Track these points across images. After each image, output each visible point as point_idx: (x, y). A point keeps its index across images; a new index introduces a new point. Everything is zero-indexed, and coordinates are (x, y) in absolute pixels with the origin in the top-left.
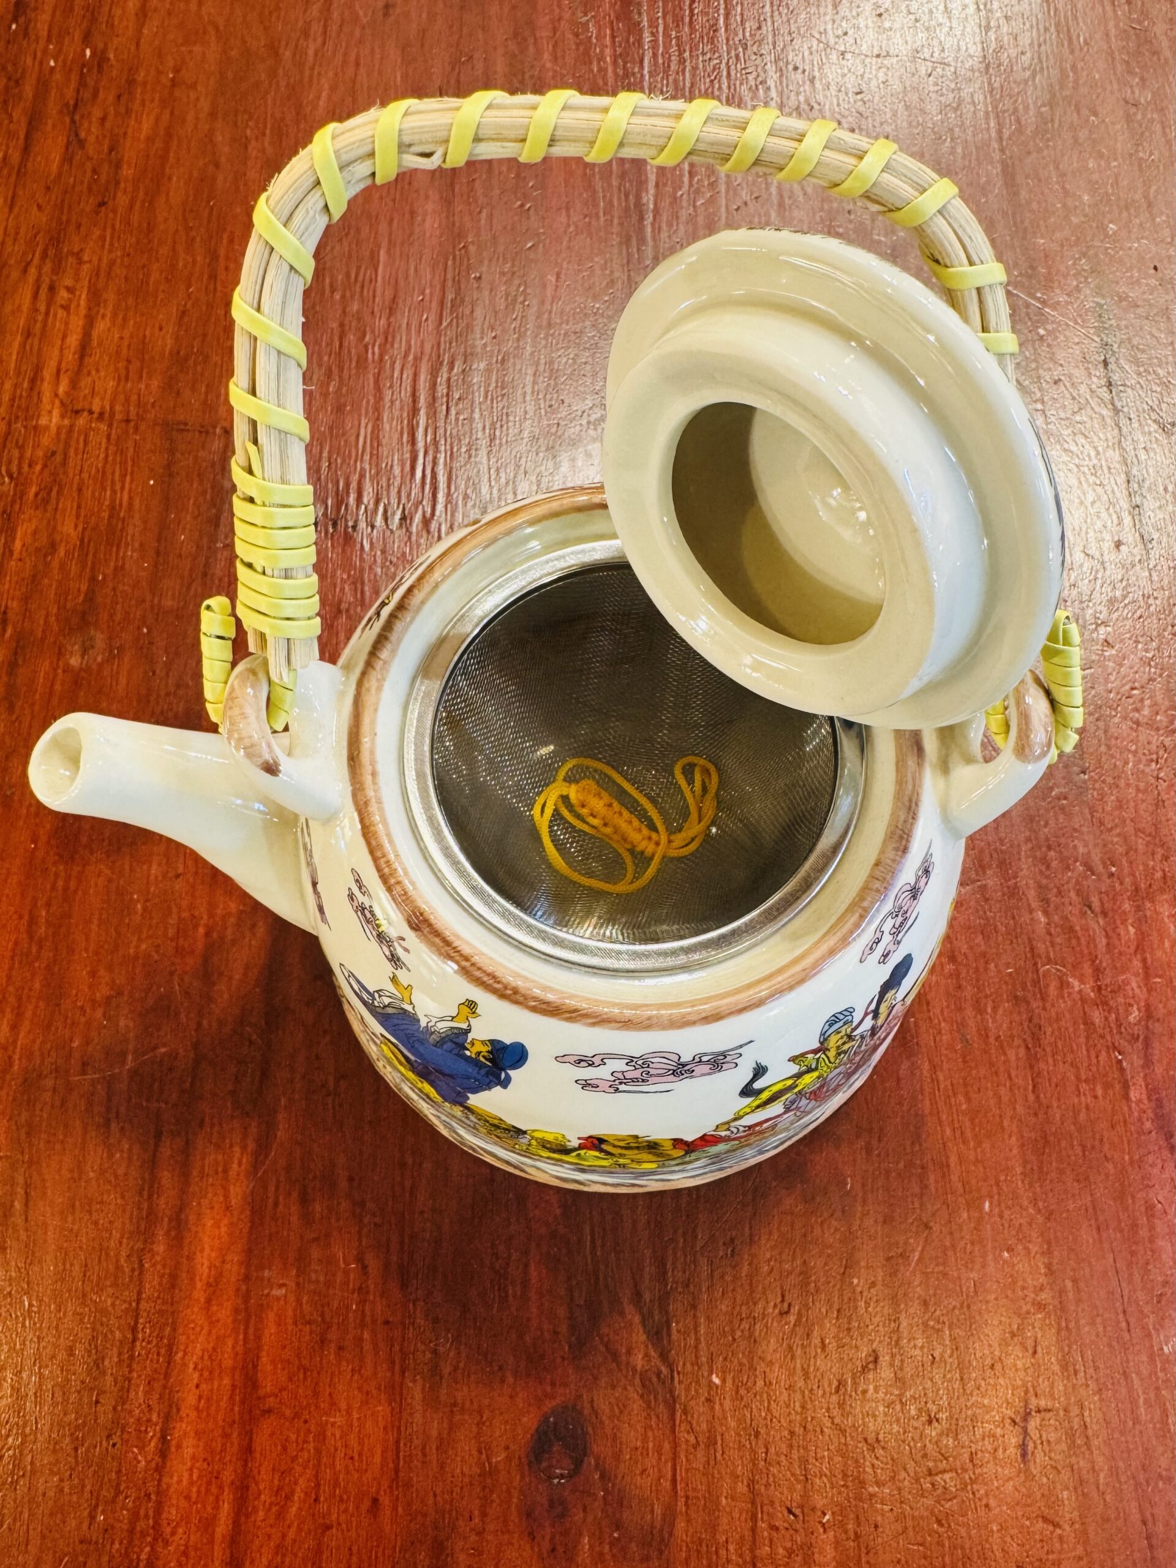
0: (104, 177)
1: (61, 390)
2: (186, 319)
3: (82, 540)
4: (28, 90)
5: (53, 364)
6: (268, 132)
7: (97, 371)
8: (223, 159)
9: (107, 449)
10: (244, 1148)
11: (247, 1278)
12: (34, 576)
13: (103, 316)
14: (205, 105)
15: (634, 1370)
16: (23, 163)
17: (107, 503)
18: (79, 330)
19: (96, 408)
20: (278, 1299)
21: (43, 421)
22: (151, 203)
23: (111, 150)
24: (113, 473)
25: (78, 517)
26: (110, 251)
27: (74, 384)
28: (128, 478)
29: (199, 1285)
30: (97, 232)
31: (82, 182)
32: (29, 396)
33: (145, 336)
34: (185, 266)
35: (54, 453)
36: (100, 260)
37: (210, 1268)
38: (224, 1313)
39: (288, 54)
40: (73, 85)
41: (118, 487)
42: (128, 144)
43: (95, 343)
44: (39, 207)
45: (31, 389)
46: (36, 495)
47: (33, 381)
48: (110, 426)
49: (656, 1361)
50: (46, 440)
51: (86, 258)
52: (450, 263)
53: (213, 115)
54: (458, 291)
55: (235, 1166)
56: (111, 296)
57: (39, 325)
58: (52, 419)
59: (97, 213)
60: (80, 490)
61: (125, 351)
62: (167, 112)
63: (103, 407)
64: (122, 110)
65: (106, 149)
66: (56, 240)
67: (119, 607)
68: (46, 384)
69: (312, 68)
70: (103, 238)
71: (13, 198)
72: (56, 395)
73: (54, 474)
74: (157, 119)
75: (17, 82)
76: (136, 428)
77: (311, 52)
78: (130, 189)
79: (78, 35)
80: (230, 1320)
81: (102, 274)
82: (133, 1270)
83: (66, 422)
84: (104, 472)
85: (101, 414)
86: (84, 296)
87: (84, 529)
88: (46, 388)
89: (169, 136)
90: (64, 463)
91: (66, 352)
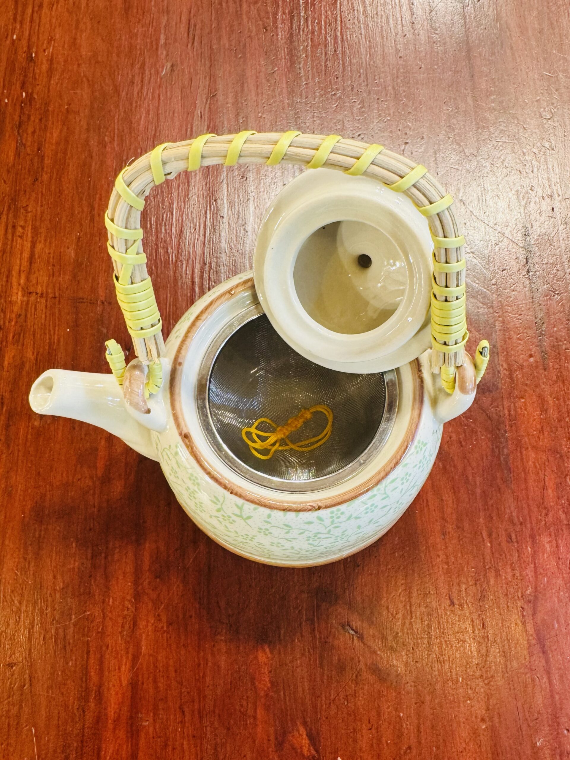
1: (22, 281)
7: (39, 271)
8: (94, 154)
9: (46, 313)
10: (127, 658)
13: (40, 242)
14: (84, 123)
17: (47, 341)
19: (39, 291)
21: (14, 298)
22: (60, 180)
23: (39, 150)
24: (49, 325)
26: (41, 206)
27: (28, 279)
28: (57, 328)
29: (110, 721)
32: (7, 285)
33: (61, 252)
35: (20, 315)
36: (36, 210)
39: (124, 94)
41: (52, 332)
42: (47, 145)
45: (7, 281)
46: (13, 337)
48: (46, 301)
50: (16, 309)
51: (29, 210)
53: (88, 130)
55: (124, 667)
58: (18, 297)
59: (34, 184)
60: (34, 335)
61: (51, 260)
62: (65, 128)
63: (42, 290)
70: (37, 199)
72: (20, 285)
73: (21, 326)
81: (38, 218)
82: (80, 715)
83: (25, 299)
84: (45, 325)
85: (42, 294)
86: (30, 231)
87: (37, 355)
89: (67, 141)
91: (23, 261)
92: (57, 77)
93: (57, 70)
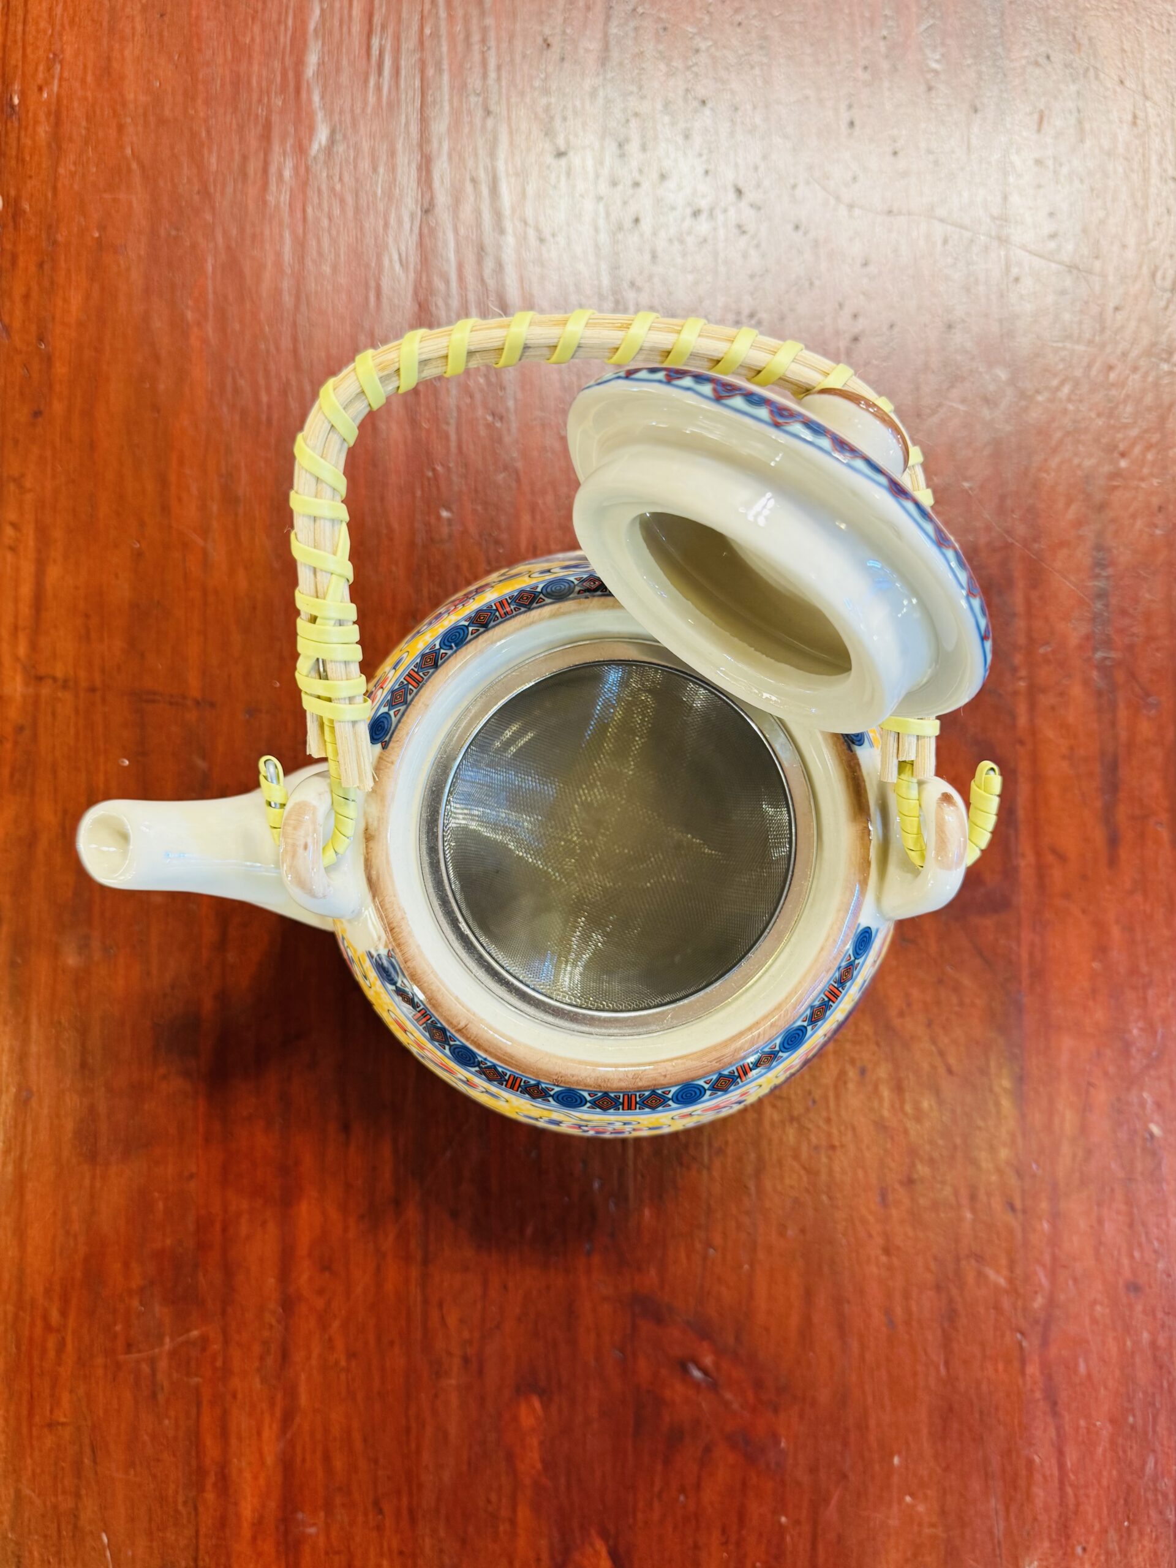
92: (72, 157)
93: (71, 140)
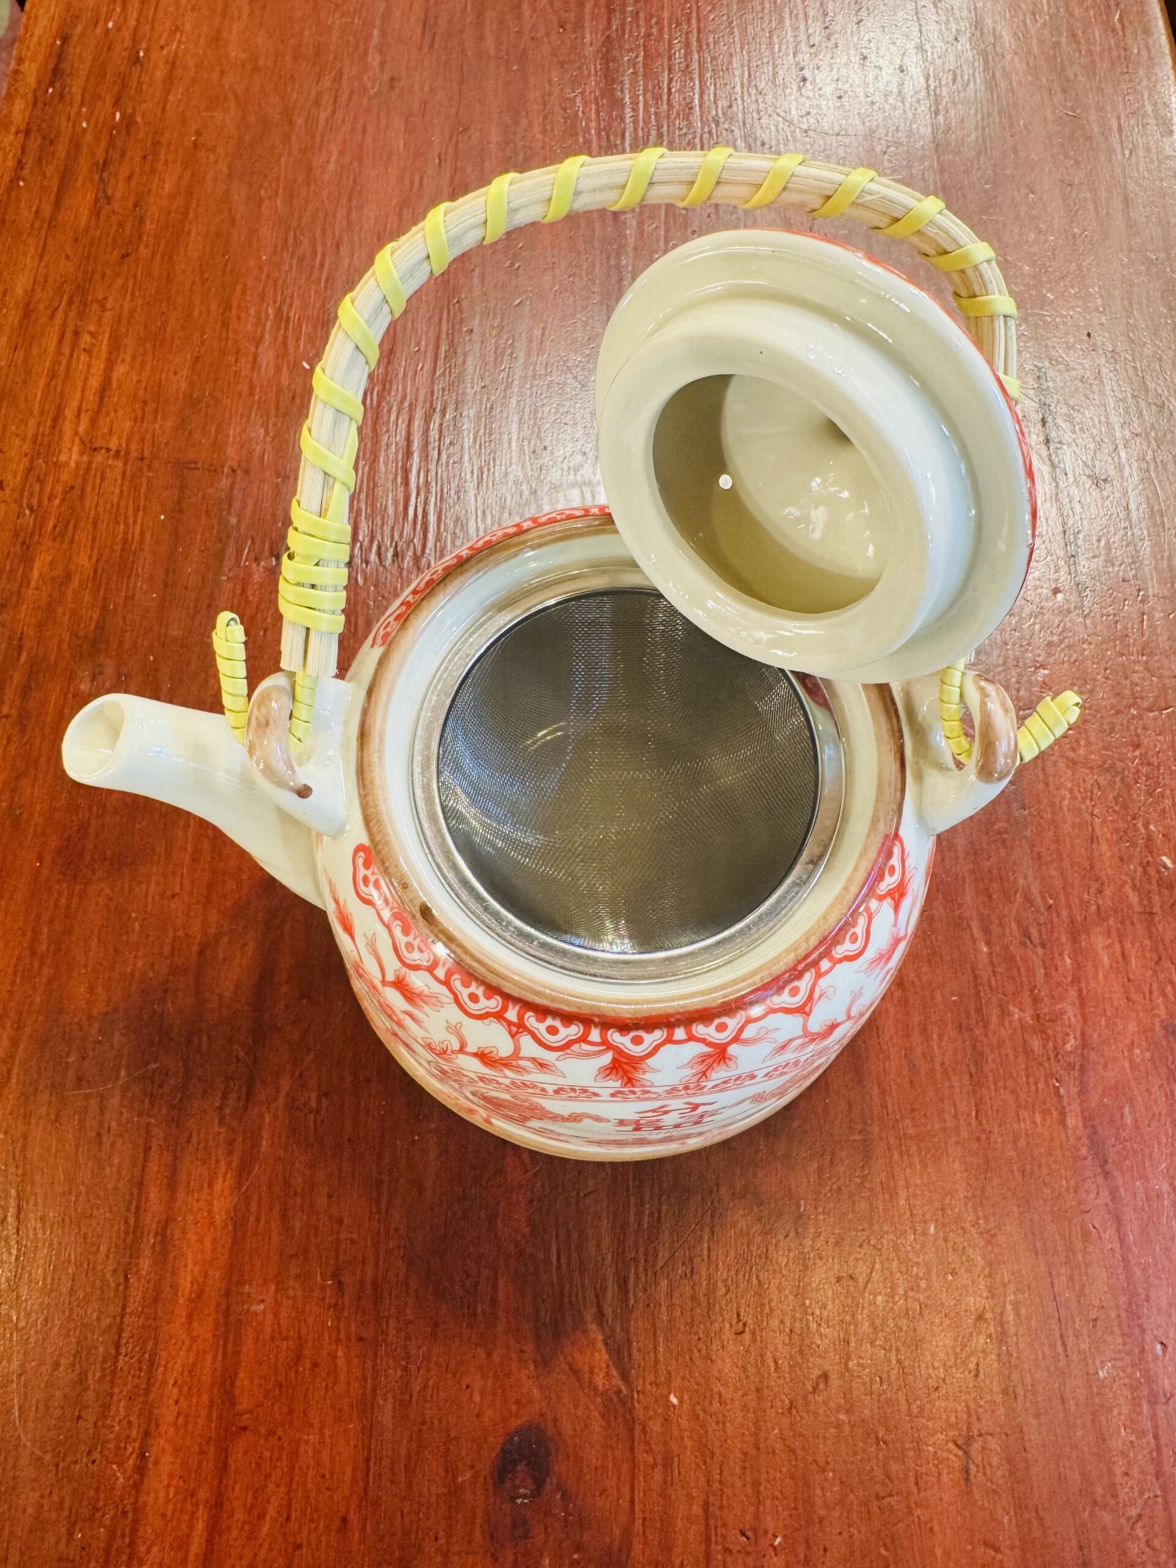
0: (128, 231)
2: (199, 365)
3: (95, 572)
4: (61, 149)
5: (75, 404)
6: (281, 191)
11: (228, 1293)
12: (49, 604)
15: (596, 1389)
16: (53, 218)
18: (101, 373)
20: (256, 1314)
25: (92, 549)
30: (120, 281)
31: (108, 235)
34: (200, 315)
37: (192, 1283)
38: (204, 1329)
40: (103, 143)
43: (114, 385)
44: (67, 257)
47: (55, 420)
49: (618, 1382)
52: (445, 316)
54: (452, 344)
56: (130, 342)
57: (62, 368)
64: (147, 168)
65: (130, 204)
66: (82, 289)
67: (127, 635)
68: (67, 423)
69: (322, 136)
71: (44, 248)
74: (180, 177)
75: (51, 142)
76: (149, 467)
77: (322, 123)
78: (151, 241)
79: (109, 100)
80: (209, 1336)
88: (67, 427)
90: (82, 497)
